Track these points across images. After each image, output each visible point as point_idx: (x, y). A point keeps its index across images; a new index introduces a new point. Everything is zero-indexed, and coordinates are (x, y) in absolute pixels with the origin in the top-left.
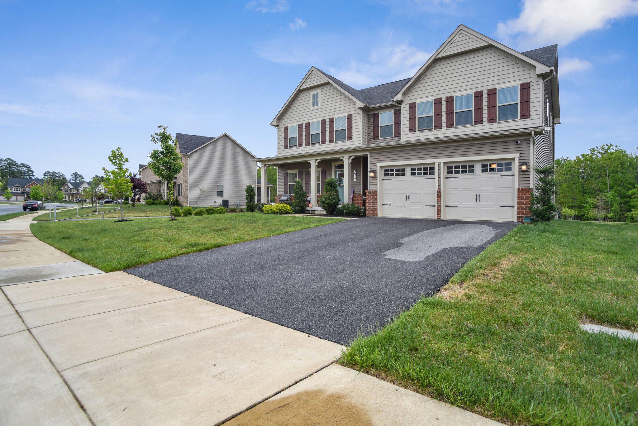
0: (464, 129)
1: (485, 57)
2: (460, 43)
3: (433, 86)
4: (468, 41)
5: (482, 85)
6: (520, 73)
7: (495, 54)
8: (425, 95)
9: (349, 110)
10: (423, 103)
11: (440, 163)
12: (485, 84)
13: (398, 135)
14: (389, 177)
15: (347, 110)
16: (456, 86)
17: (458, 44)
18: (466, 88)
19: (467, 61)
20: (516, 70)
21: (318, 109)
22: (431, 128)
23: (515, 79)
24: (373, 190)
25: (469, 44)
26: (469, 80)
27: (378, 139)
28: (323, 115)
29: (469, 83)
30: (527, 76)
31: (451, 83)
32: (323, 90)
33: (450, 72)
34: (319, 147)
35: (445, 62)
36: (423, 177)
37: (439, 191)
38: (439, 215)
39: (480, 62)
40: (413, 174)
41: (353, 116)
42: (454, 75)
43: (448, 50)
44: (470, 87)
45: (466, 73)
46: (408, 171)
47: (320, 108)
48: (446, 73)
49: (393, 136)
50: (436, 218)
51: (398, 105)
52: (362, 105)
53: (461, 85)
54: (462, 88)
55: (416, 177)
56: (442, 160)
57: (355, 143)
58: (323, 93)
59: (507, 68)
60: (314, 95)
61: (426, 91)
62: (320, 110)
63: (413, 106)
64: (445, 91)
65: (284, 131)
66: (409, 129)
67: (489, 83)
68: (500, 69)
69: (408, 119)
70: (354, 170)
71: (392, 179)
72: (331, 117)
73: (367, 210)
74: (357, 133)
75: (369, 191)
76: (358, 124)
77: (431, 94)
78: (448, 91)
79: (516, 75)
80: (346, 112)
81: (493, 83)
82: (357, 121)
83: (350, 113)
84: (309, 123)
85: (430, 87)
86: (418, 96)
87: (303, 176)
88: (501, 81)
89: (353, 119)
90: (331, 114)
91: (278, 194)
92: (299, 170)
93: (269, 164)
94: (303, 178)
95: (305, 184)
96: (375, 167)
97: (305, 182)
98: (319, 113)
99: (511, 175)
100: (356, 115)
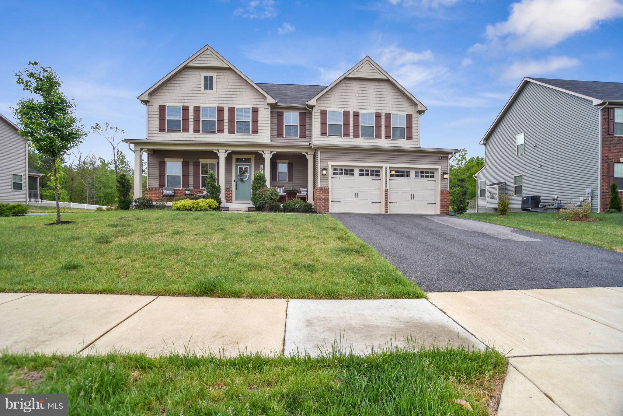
0: (368, 141)
1: (382, 87)
2: (367, 71)
3: (342, 100)
4: (372, 71)
5: (380, 108)
6: (405, 106)
7: (389, 88)
8: (335, 106)
9: (255, 103)
10: (333, 112)
11: (387, 167)
12: (383, 108)
13: (304, 136)
14: (338, 176)
15: (252, 103)
16: (361, 104)
17: (365, 71)
18: (369, 107)
19: (369, 86)
20: (404, 103)
21: (212, 94)
22: (341, 135)
23: (403, 109)
24: (325, 187)
25: (373, 74)
26: (371, 102)
27: (283, 137)
28: (220, 102)
29: (371, 104)
30: (410, 110)
31: (357, 101)
32: (219, 74)
33: (356, 92)
34: (214, 136)
35: (352, 82)
36: (370, 178)
37: (386, 191)
38: (386, 211)
39: (379, 90)
40: (361, 175)
41: (259, 109)
42: (360, 95)
43: (357, 73)
44: (372, 108)
45: (369, 95)
46: (357, 172)
47: (216, 94)
48: (353, 91)
49: (299, 137)
50: (383, 212)
51: (309, 109)
52: (273, 101)
53: (365, 104)
54: (366, 107)
55: (364, 178)
56: (389, 165)
57: (259, 137)
58: (219, 77)
59: (398, 100)
60: (206, 78)
61: (336, 103)
62: (215, 96)
63: (324, 113)
64: (352, 107)
65: (158, 110)
66: (319, 133)
67: (386, 108)
68: (393, 100)
69: (319, 124)
70: (261, 166)
71: (341, 178)
72: (231, 106)
73: (319, 206)
74: (264, 128)
75: (321, 188)
76: (265, 119)
77: (341, 106)
78: (355, 107)
79: (403, 106)
80: (250, 104)
81: (388, 108)
82: (264, 116)
83: (255, 106)
84: (200, 107)
85: (339, 100)
86: (329, 105)
87: (190, 167)
88: (394, 109)
89: (259, 113)
90: (231, 102)
91: (149, 187)
92: (183, 159)
93: (147, 149)
94: (190, 169)
95: (193, 176)
96: (326, 165)
97: (194, 174)
98: (214, 99)
99: (436, 181)
100: (263, 109)
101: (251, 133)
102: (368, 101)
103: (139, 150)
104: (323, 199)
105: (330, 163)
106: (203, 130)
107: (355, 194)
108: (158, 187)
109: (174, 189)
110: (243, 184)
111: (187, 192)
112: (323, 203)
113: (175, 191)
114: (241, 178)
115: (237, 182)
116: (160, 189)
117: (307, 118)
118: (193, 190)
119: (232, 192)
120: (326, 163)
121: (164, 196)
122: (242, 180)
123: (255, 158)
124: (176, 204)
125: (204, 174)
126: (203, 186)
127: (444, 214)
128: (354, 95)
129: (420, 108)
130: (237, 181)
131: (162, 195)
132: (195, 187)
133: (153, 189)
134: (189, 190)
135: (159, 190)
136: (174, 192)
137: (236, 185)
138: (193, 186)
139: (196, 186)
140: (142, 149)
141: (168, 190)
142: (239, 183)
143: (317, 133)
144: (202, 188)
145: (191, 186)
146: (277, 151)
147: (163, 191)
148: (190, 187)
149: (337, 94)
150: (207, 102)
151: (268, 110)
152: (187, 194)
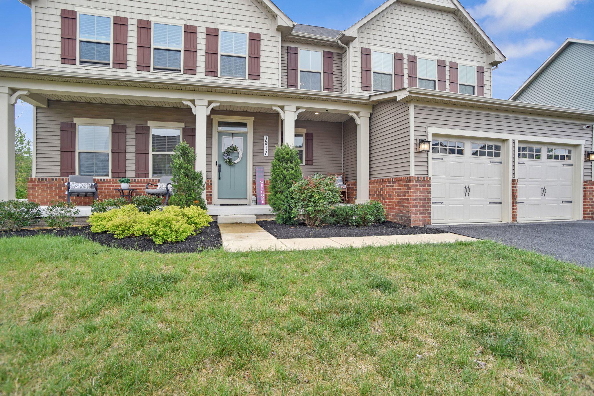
3: (393, 35)
5: (444, 53)
6: (475, 54)
7: (455, 24)
8: (383, 43)
9: (254, 25)
10: (380, 53)
11: (514, 141)
12: (448, 54)
13: (330, 91)
14: (440, 155)
15: (249, 24)
16: (419, 44)
18: (429, 51)
20: (473, 50)
23: (472, 58)
24: (424, 176)
26: (432, 42)
29: (432, 47)
30: (482, 60)
31: (412, 39)
36: (487, 160)
37: (515, 182)
38: (513, 219)
40: (474, 153)
41: (262, 37)
44: (433, 52)
45: (429, 33)
46: (468, 148)
48: (408, 24)
49: (323, 91)
50: (510, 221)
51: (343, 44)
52: (288, 23)
53: (424, 46)
54: (425, 50)
55: (478, 159)
56: (516, 137)
61: (383, 38)
63: (366, 54)
64: (406, 47)
65: (59, 19)
66: (360, 85)
67: (451, 55)
68: (460, 43)
69: (360, 70)
70: (265, 136)
71: (445, 159)
72: (212, 26)
73: (414, 214)
74: (270, 71)
75: (418, 178)
76: (272, 54)
77: (390, 45)
78: (410, 48)
79: (473, 54)
80: (246, 27)
81: (454, 55)
82: (270, 49)
83: (255, 31)
84: (151, 22)
85: (388, 35)
86: (374, 42)
87: (128, 136)
88: (462, 57)
89: (262, 42)
90: (210, 19)
91: (38, 174)
92: (115, 121)
93: (29, 90)
94: (127, 140)
95: (134, 154)
96: (424, 134)
97: (136, 150)
98: (179, 10)
99: (572, 165)
100: (268, 38)
101: (247, 78)
102: (428, 42)
103: (7, 90)
104: (420, 199)
105: (431, 130)
106: (156, 67)
107: (465, 188)
108: (59, 175)
109: (94, 180)
110: (232, 169)
111: (124, 186)
112: (420, 207)
113: (96, 184)
114: (229, 158)
115: (220, 166)
116: (63, 180)
117: (335, 61)
118: (135, 180)
119: (211, 184)
120: (424, 129)
121: (70, 194)
122: (230, 162)
123: (254, 122)
124: (102, 219)
125: (157, 151)
126: (154, 173)
127: (590, 219)
128: (409, 29)
129: (497, 57)
130: (222, 162)
131: (66, 193)
132: (138, 174)
133: (46, 179)
134: (128, 182)
135: (60, 182)
136: (95, 186)
137: (219, 171)
138: (134, 172)
139: (141, 173)
140: (13, 91)
141: (81, 182)
142: (224, 167)
143: (355, 84)
144: (153, 176)
145: (131, 173)
146: (306, 108)
147: (69, 183)
148: (127, 176)
149: (386, 24)
150: (165, 14)
151: (277, 39)
152: (123, 190)
